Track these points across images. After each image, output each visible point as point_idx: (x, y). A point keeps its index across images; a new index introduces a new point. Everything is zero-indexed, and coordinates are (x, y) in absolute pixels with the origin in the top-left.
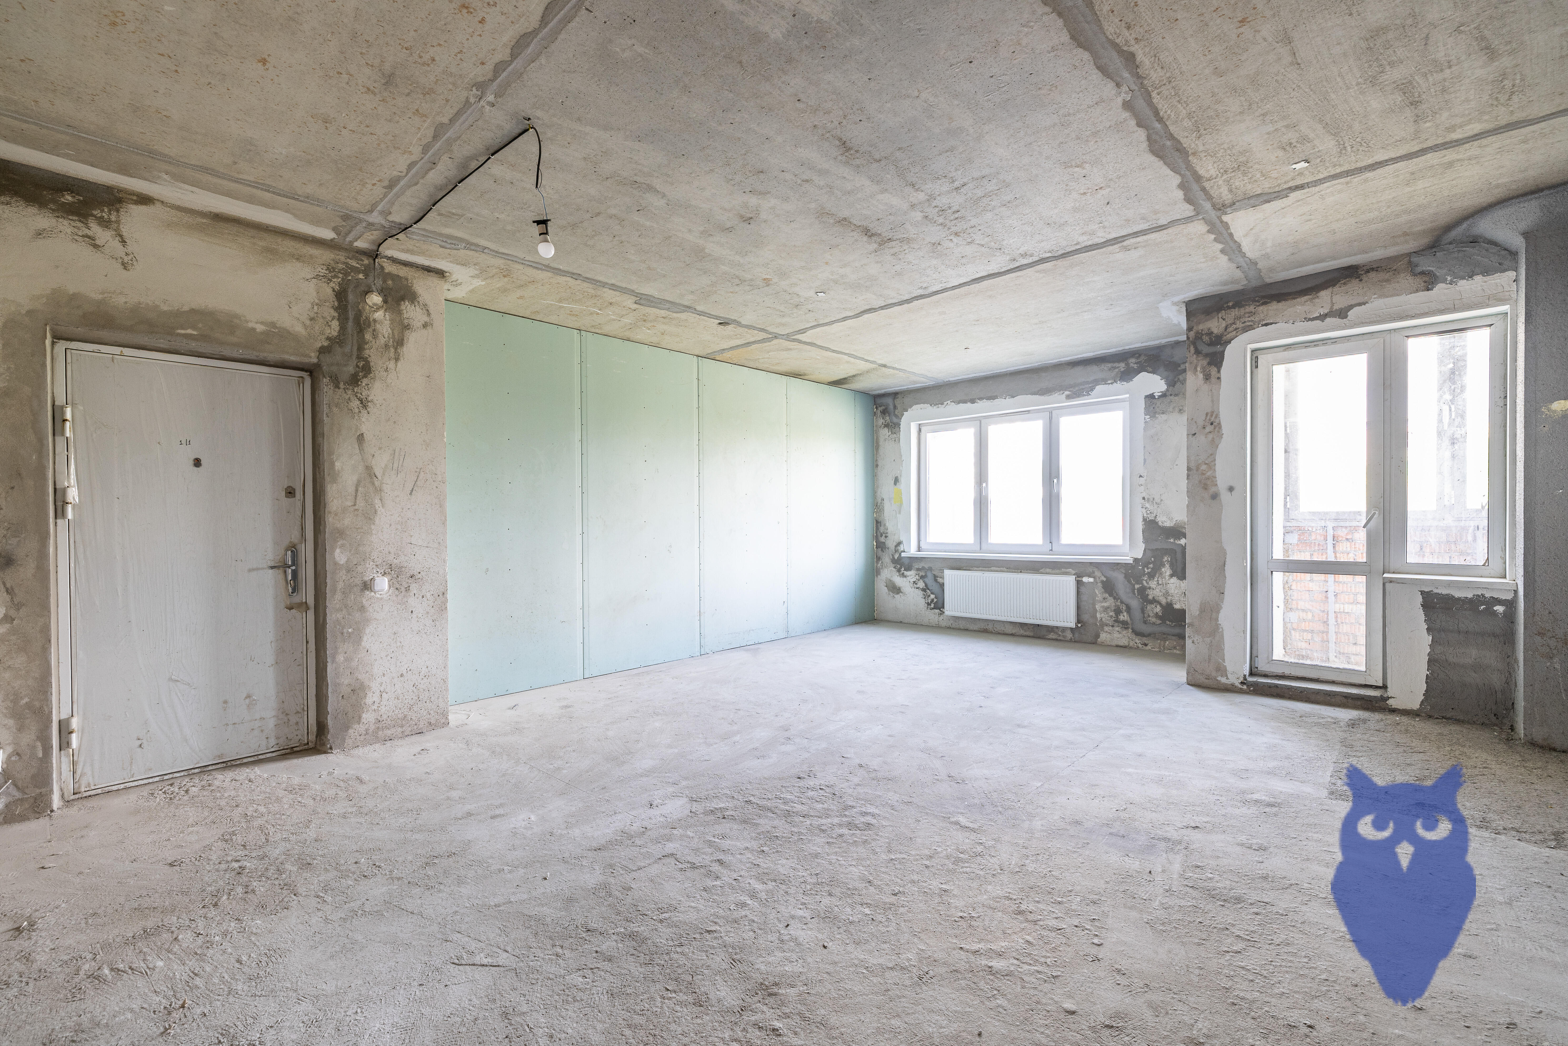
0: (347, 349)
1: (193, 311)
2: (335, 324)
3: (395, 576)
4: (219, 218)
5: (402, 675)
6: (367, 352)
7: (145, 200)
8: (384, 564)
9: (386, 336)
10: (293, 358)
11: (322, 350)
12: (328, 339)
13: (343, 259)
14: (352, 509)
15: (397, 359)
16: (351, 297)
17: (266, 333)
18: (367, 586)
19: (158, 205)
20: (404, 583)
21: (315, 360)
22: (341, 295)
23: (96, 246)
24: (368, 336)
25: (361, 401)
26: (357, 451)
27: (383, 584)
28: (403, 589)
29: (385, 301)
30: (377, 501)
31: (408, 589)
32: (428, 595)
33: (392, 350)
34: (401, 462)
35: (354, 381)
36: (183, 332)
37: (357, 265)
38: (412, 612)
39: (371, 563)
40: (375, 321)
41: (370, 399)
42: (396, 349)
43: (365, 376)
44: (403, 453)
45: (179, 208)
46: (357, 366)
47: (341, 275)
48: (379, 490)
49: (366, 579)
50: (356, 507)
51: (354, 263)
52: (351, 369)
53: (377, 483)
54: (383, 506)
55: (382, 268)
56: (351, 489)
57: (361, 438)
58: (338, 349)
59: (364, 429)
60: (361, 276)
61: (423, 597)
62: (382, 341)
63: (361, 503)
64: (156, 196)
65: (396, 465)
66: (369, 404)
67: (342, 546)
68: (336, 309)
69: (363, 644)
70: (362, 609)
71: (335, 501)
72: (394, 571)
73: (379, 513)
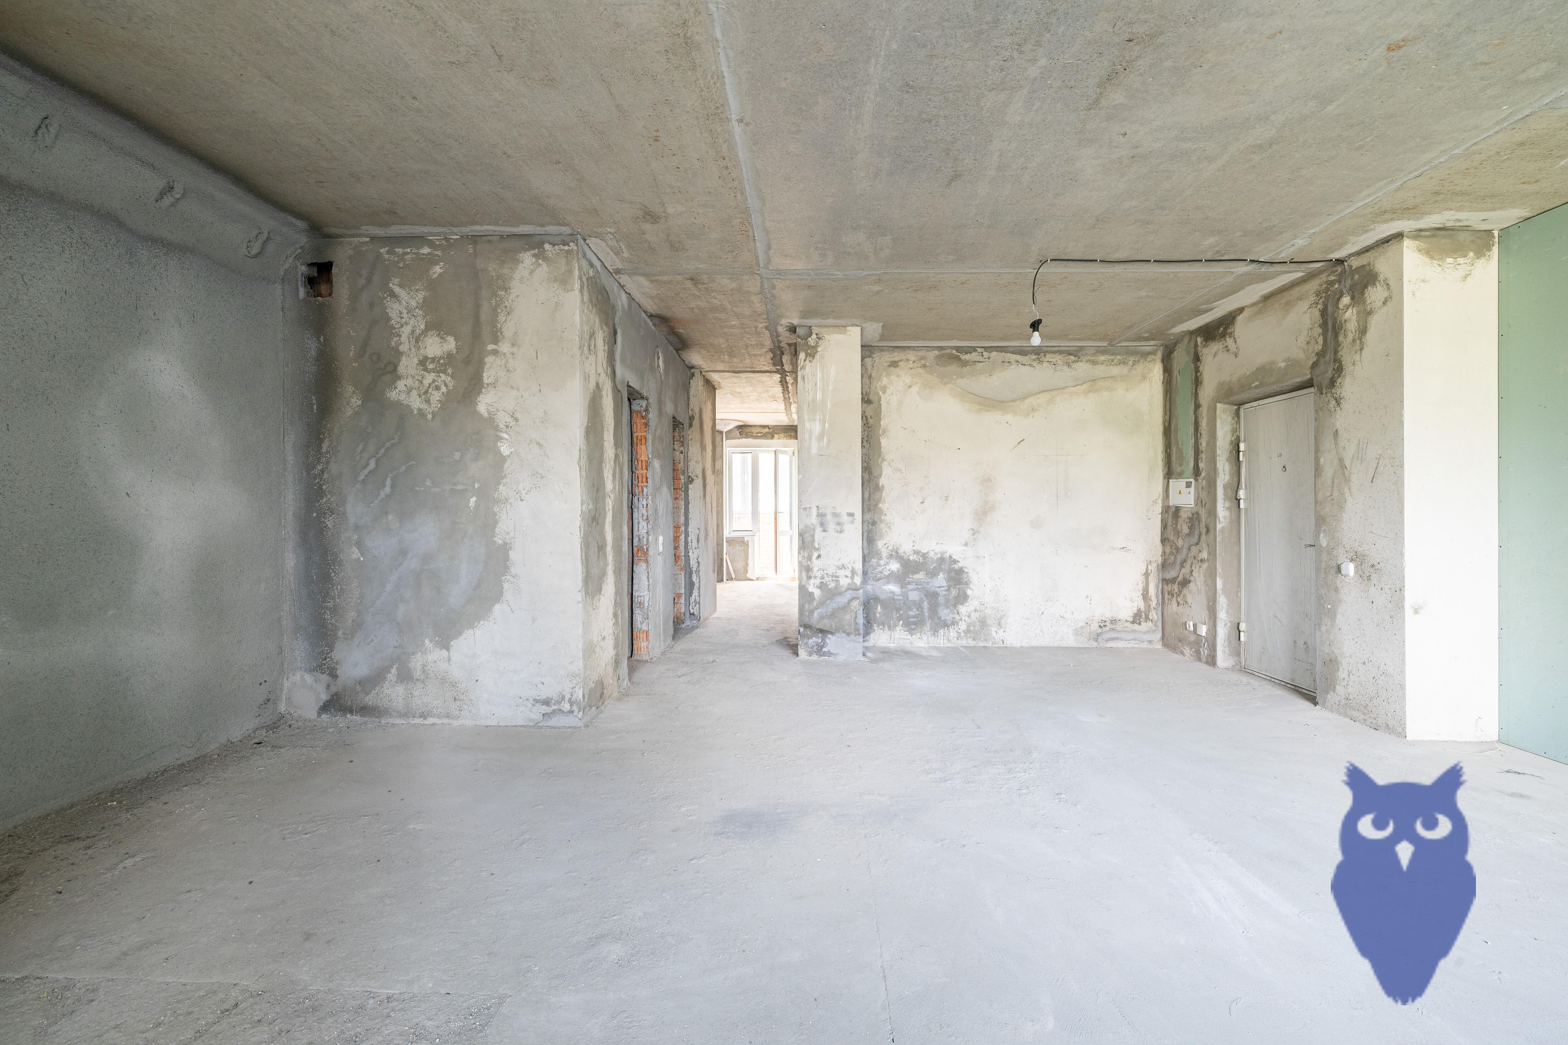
0: (1327, 358)
1: (1257, 369)
2: (1321, 340)
3: (1359, 563)
4: (1267, 298)
5: (1364, 663)
6: (1340, 353)
7: (1241, 310)
8: (1352, 550)
9: (1354, 331)
10: (1299, 380)
11: (1315, 365)
12: (1317, 354)
13: (1325, 279)
14: (1330, 499)
15: (1361, 349)
16: (1330, 309)
17: (1286, 368)
18: (1339, 569)
19: (1246, 309)
20: (1366, 572)
21: (1309, 376)
22: (1324, 313)
23: (1228, 350)
24: (1341, 339)
25: (1336, 399)
26: (1333, 446)
27: (1350, 569)
28: (1365, 578)
29: (1353, 298)
30: (1346, 490)
31: (1369, 578)
32: (1387, 588)
33: (1358, 342)
34: (1364, 451)
35: (1332, 383)
36: (1253, 385)
37: (1335, 278)
38: (1372, 602)
39: (1343, 549)
40: (1345, 321)
41: (1342, 397)
42: (1360, 339)
43: (1339, 376)
44: (1366, 441)
45: (1253, 305)
46: (1334, 369)
47: (1324, 295)
48: (1347, 480)
49: (1339, 563)
50: (1333, 497)
51: (1332, 278)
52: (1329, 374)
53: (1347, 474)
54: (1351, 495)
55: (1351, 267)
56: (1329, 482)
57: (1336, 434)
58: (1322, 360)
59: (1338, 425)
60: (1337, 286)
61: (1382, 589)
62: (1350, 337)
63: (1336, 494)
64: (1244, 305)
65: (1360, 455)
66: (1342, 400)
67: (1325, 531)
68: (1320, 326)
69: (1337, 621)
70: (1336, 590)
71: (1320, 492)
72: (1357, 558)
73: (1348, 502)
